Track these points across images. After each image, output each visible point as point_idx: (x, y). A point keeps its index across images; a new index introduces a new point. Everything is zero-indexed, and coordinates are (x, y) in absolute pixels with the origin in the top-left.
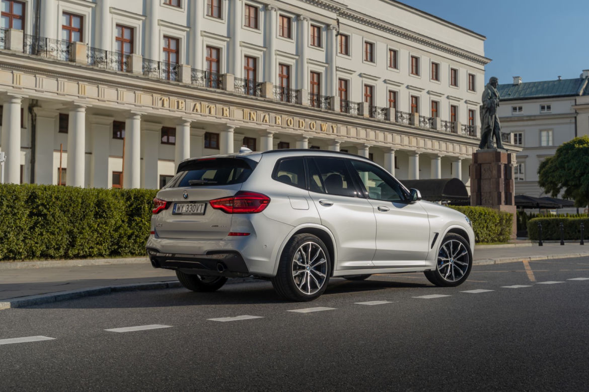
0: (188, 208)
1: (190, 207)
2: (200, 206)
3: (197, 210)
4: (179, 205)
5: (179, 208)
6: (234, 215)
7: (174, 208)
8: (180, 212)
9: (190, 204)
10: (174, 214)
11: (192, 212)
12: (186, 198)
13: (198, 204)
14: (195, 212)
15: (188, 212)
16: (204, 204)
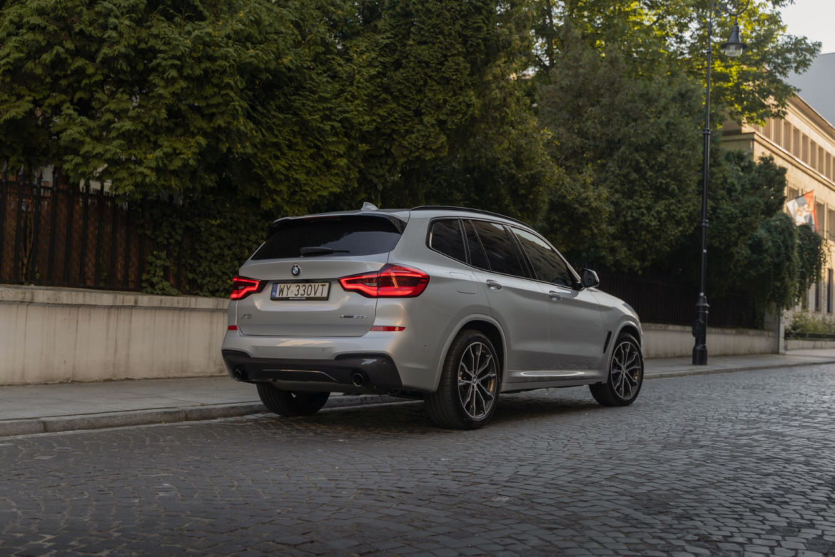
0: (298, 291)
1: (302, 289)
2: (321, 287)
3: (315, 294)
4: (282, 285)
5: (282, 291)
6: (379, 299)
7: (274, 290)
8: (285, 295)
9: (301, 285)
10: (273, 299)
11: (306, 295)
12: (298, 274)
13: (317, 285)
14: (312, 295)
15: (299, 296)
16: (327, 284)
